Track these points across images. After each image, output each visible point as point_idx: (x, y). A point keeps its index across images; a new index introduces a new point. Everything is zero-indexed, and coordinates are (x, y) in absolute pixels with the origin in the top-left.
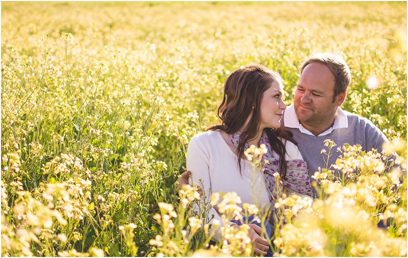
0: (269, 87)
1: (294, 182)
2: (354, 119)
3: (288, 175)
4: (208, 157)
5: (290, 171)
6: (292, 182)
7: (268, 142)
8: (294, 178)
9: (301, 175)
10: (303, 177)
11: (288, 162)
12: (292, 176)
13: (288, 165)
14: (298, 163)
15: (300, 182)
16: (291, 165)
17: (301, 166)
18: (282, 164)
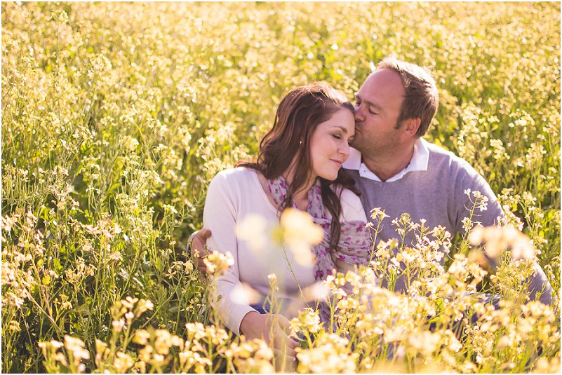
0: (329, 119)
1: (351, 252)
2: (443, 159)
3: (341, 242)
4: (236, 207)
5: (346, 237)
6: (347, 252)
7: (319, 193)
8: (351, 246)
9: (361, 243)
10: (364, 243)
11: (343, 224)
12: (349, 244)
13: (343, 228)
14: (358, 226)
15: (359, 252)
16: (347, 229)
17: (361, 230)
18: (334, 227)
